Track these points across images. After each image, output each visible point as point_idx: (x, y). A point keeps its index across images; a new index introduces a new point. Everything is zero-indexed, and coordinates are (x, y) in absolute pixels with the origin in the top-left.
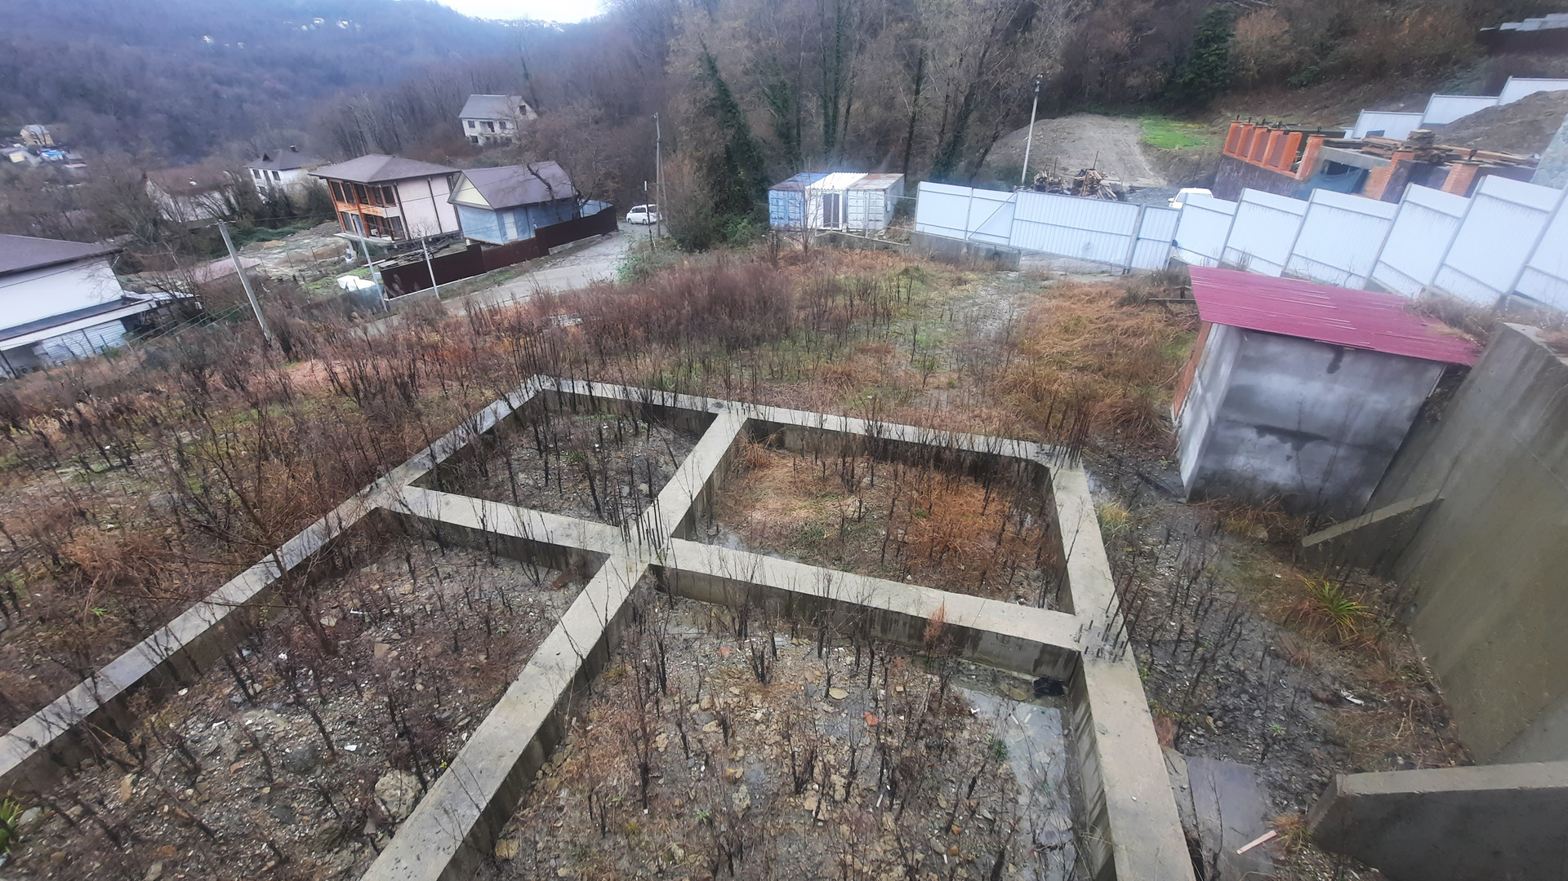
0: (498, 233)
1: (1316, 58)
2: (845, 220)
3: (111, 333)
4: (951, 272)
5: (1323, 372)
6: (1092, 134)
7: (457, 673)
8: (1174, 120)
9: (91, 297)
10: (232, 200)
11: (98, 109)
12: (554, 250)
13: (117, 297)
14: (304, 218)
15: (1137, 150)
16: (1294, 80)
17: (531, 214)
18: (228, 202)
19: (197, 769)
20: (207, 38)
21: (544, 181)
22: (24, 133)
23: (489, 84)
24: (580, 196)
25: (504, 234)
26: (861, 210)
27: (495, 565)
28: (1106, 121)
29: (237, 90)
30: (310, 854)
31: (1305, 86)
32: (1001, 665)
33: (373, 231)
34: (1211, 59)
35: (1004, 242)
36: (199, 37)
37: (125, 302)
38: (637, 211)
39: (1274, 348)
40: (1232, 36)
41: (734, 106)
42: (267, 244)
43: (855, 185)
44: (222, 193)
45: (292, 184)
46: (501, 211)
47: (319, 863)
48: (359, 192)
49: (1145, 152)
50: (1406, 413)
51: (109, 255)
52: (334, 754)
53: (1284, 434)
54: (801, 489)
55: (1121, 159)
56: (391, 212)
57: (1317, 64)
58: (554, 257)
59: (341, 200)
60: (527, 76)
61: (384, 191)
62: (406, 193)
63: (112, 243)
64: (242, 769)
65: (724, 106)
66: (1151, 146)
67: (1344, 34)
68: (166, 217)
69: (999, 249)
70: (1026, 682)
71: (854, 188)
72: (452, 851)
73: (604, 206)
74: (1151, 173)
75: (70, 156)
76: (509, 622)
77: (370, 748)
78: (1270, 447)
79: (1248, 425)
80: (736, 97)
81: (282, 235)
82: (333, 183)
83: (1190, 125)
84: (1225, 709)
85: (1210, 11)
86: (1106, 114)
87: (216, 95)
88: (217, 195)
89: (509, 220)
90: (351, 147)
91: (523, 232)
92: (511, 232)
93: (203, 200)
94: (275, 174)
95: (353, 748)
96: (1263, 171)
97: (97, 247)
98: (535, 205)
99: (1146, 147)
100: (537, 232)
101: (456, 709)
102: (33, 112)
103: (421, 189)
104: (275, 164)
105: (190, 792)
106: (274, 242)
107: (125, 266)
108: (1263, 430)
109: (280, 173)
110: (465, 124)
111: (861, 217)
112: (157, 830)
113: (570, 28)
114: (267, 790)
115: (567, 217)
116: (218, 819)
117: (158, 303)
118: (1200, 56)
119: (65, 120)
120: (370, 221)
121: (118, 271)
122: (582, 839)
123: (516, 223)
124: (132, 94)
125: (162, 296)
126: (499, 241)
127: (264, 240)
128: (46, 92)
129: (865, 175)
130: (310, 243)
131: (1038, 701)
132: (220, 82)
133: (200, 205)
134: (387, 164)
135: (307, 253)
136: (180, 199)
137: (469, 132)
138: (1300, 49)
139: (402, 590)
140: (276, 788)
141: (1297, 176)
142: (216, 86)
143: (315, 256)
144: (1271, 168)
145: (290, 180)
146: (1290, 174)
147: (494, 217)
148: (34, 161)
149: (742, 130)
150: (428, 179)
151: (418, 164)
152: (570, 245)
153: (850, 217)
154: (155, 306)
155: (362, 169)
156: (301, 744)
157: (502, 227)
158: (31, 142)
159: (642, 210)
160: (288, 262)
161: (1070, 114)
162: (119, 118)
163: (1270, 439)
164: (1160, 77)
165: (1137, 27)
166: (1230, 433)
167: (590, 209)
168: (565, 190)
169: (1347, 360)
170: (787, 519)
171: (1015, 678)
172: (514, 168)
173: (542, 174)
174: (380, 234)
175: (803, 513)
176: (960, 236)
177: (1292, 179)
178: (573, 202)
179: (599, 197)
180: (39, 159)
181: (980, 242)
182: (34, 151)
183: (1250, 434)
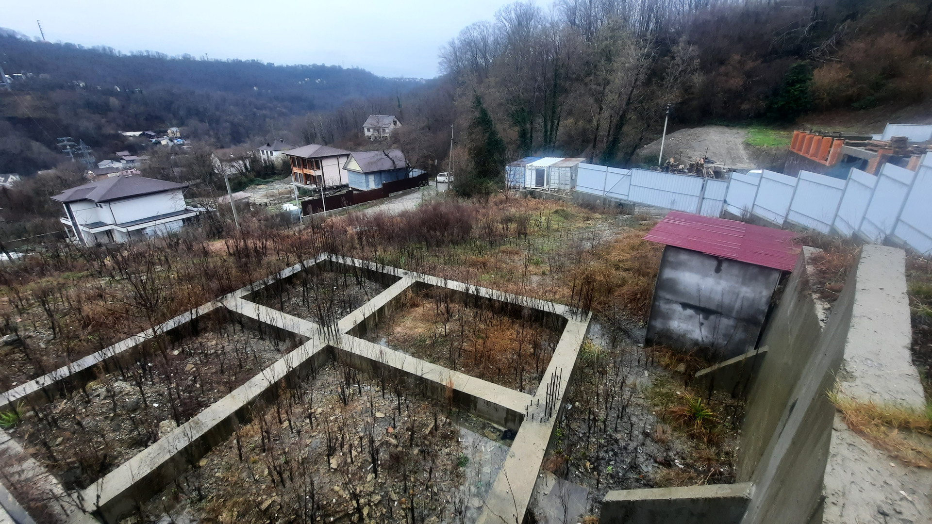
0: (364, 184)
1: (872, 92)
2: (548, 183)
3: (176, 225)
4: (586, 213)
5: (713, 272)
6: (713, 137)
7: (218, 383)
8: (772, 129)
9: (171, 208)
10: (248, 165)
11: (202, 121)
12: (392, 195)
13: (183, 208)
14: (279, 174)
15: (741, 147)
16: (856, 105)
17: (383, 175)
18: (245, 165)
19: (89, 402)
20: (255, 88)
21: (391, 159)
22: (169, 131)
23: (381, 110)
24: (408, 167)
25: (368, 186)
26: (557, 178)
27: (262, 339)
28: (726, 130)
29: (264, 112)
30: (121, 447)
31: (864, 109)
32: (490, 420)
33: (308, 182)
34: (796, 93)
35: (625, 198)
36: (252, 87)
37: (186, 211)
38: (441, 175)
39: (683, 257)
40: (810, 79)
41: (490, 121)
42: (260, 187)
43: (556, 164)
44: (243, 161)
45: (277, 158)
46: (367, 174)
47: (124, 452)
48: (305, 162)
49: (745, 149)
50: (764, 300)
51: (183, 189)
52: (147, 406)
53: (698, 309)
54: (425, 318)
55: (729, 152)
56: (318, 173)
57: (872, 95)
58: (391, 198)
59: (295, 166)
60: (399, 106)
61: (315, 162)
62: (325, 163)
63: (185, 184)
64: (105, 404)
65: (484, 121)
66: (750, 144)
67: (893, 76)
68: (216, 171)
69: (622, 202)
70: (500, 431)
71: (554, 166)
72: (173, 454)
73: (423, 172)
74: (748, 161)
75: (186, 142)
76: (254, 364)
77: (165, 408)
78: (691, 317)
79: (676, 302)
80: (491, 116)
81: (267, 183)
82: (292, 157)
83: (782, 133)
84: (598, 458)
85: (795, 65)
86: (727, 126)
87: (254, 114)
88: (241, 162)
89: (371, 178)
90: (308, 140)
91: (378, 185)
92: (372, 184)
93: (234, 164)
94: (271, 153)
95: (156, 405)
96: (809, 160)
97: (178, 185)
98: (384, 171)
99: (747, 145)
100: (384, 185)
101: (210, 398)
102: (174, 122)
103: (334, 161)
104: (272, 148)
105: (84, 410)
106: (262, 186)
107: (189, 195)
108: (685, 306)
109: (274, 152)
110: (366, 130)
111: (557, 182)
112: (66, 424)
113: (428, 81)
114: (112, 415)
115: (401, 178)
116: (89, 423)
117: (200, 212)
118: (788, 92)
119: (187, 125)
120: (308, 177)
121: (186, 197)
122: (232, 462)
123: (375, 180)
124: (218, 113)
125: (202, 209)
126: (365, 189)
127: (258, 185)
128: (182, 113)
129: (562, 159)
130: (278, 187)
131: (502, 441)
132: (258, 109)
133: (233, 166)
134: (319, 149)
135: (276, 192)
136: (224, 163)
137: (367, 133)
138: (860, 86)
139: (211, 343)
140: (117, 415)
141: (827, 163)
142: (255, 110)
143: (280, 194)
144: (814, 158)
145: (277, 156)
146: (823, 162)
147: (364, 176)
148: (171, 144)
149: (493, 133)
150: (337, 157)
151: (334, 149)
152: (401, 192)
153: (552, 182)
154: (198, 214)
155: (305, 151)
156: (134, 398)
157: (367, 181)
158: (171, 135)
159: (444, 175)
160: (267, 196)
161: (704, 125)
162: (210, 125)
163: (689, 312)
164: (763, 104)
165: (749, 75)
166: (667, 306)
167: (415, 173)
168: (401, 164)
169: (725, 266)
170: (412, 333)
171: (494, 428)
172: (377, 152)
173: (391, 155)
174: (311, 184)
175: (420, 330)
176: (601, 194)
177: (824, 165)
178: (406, 170)
179: (421, 167)
180: (172, 143)
181: (612, 198)
182: (171, 140)
183: (679, 308)
